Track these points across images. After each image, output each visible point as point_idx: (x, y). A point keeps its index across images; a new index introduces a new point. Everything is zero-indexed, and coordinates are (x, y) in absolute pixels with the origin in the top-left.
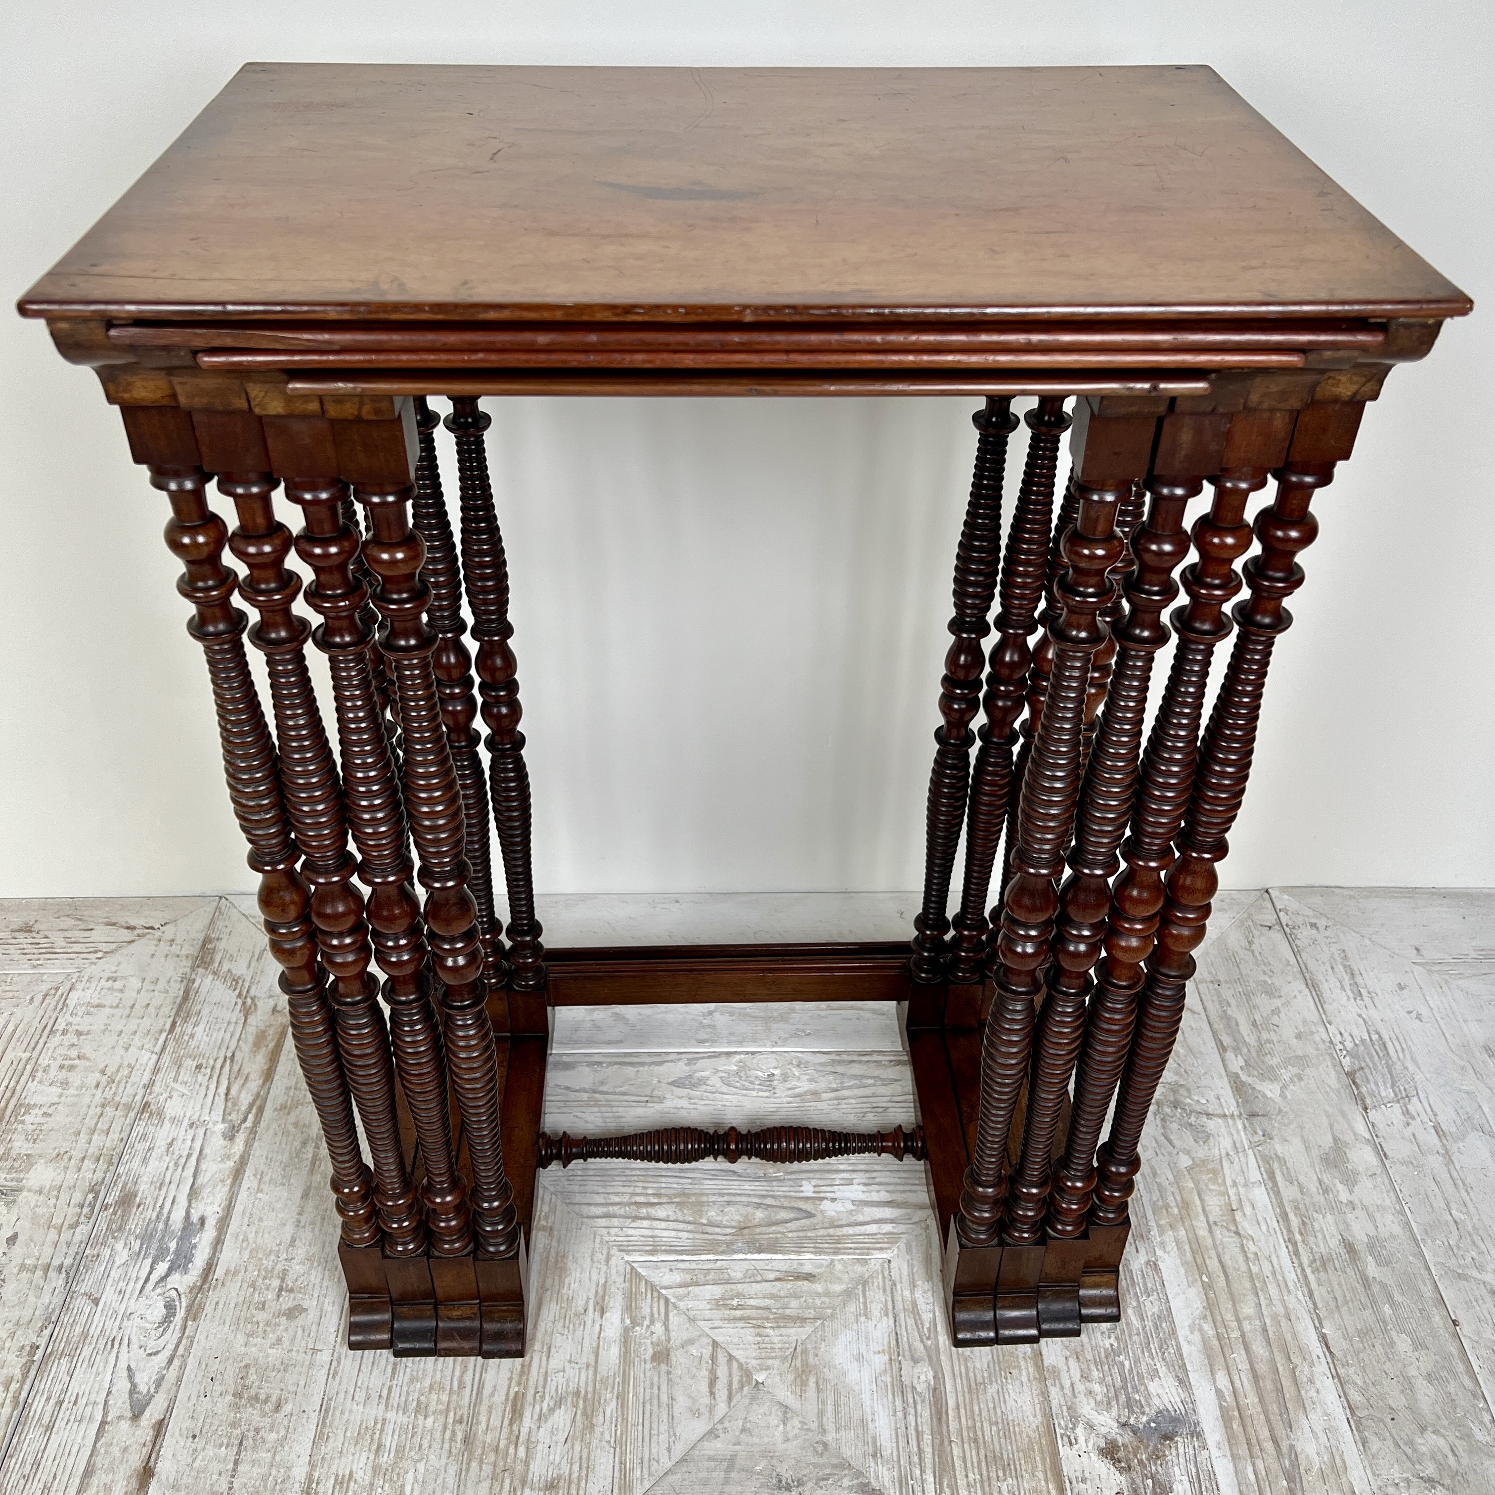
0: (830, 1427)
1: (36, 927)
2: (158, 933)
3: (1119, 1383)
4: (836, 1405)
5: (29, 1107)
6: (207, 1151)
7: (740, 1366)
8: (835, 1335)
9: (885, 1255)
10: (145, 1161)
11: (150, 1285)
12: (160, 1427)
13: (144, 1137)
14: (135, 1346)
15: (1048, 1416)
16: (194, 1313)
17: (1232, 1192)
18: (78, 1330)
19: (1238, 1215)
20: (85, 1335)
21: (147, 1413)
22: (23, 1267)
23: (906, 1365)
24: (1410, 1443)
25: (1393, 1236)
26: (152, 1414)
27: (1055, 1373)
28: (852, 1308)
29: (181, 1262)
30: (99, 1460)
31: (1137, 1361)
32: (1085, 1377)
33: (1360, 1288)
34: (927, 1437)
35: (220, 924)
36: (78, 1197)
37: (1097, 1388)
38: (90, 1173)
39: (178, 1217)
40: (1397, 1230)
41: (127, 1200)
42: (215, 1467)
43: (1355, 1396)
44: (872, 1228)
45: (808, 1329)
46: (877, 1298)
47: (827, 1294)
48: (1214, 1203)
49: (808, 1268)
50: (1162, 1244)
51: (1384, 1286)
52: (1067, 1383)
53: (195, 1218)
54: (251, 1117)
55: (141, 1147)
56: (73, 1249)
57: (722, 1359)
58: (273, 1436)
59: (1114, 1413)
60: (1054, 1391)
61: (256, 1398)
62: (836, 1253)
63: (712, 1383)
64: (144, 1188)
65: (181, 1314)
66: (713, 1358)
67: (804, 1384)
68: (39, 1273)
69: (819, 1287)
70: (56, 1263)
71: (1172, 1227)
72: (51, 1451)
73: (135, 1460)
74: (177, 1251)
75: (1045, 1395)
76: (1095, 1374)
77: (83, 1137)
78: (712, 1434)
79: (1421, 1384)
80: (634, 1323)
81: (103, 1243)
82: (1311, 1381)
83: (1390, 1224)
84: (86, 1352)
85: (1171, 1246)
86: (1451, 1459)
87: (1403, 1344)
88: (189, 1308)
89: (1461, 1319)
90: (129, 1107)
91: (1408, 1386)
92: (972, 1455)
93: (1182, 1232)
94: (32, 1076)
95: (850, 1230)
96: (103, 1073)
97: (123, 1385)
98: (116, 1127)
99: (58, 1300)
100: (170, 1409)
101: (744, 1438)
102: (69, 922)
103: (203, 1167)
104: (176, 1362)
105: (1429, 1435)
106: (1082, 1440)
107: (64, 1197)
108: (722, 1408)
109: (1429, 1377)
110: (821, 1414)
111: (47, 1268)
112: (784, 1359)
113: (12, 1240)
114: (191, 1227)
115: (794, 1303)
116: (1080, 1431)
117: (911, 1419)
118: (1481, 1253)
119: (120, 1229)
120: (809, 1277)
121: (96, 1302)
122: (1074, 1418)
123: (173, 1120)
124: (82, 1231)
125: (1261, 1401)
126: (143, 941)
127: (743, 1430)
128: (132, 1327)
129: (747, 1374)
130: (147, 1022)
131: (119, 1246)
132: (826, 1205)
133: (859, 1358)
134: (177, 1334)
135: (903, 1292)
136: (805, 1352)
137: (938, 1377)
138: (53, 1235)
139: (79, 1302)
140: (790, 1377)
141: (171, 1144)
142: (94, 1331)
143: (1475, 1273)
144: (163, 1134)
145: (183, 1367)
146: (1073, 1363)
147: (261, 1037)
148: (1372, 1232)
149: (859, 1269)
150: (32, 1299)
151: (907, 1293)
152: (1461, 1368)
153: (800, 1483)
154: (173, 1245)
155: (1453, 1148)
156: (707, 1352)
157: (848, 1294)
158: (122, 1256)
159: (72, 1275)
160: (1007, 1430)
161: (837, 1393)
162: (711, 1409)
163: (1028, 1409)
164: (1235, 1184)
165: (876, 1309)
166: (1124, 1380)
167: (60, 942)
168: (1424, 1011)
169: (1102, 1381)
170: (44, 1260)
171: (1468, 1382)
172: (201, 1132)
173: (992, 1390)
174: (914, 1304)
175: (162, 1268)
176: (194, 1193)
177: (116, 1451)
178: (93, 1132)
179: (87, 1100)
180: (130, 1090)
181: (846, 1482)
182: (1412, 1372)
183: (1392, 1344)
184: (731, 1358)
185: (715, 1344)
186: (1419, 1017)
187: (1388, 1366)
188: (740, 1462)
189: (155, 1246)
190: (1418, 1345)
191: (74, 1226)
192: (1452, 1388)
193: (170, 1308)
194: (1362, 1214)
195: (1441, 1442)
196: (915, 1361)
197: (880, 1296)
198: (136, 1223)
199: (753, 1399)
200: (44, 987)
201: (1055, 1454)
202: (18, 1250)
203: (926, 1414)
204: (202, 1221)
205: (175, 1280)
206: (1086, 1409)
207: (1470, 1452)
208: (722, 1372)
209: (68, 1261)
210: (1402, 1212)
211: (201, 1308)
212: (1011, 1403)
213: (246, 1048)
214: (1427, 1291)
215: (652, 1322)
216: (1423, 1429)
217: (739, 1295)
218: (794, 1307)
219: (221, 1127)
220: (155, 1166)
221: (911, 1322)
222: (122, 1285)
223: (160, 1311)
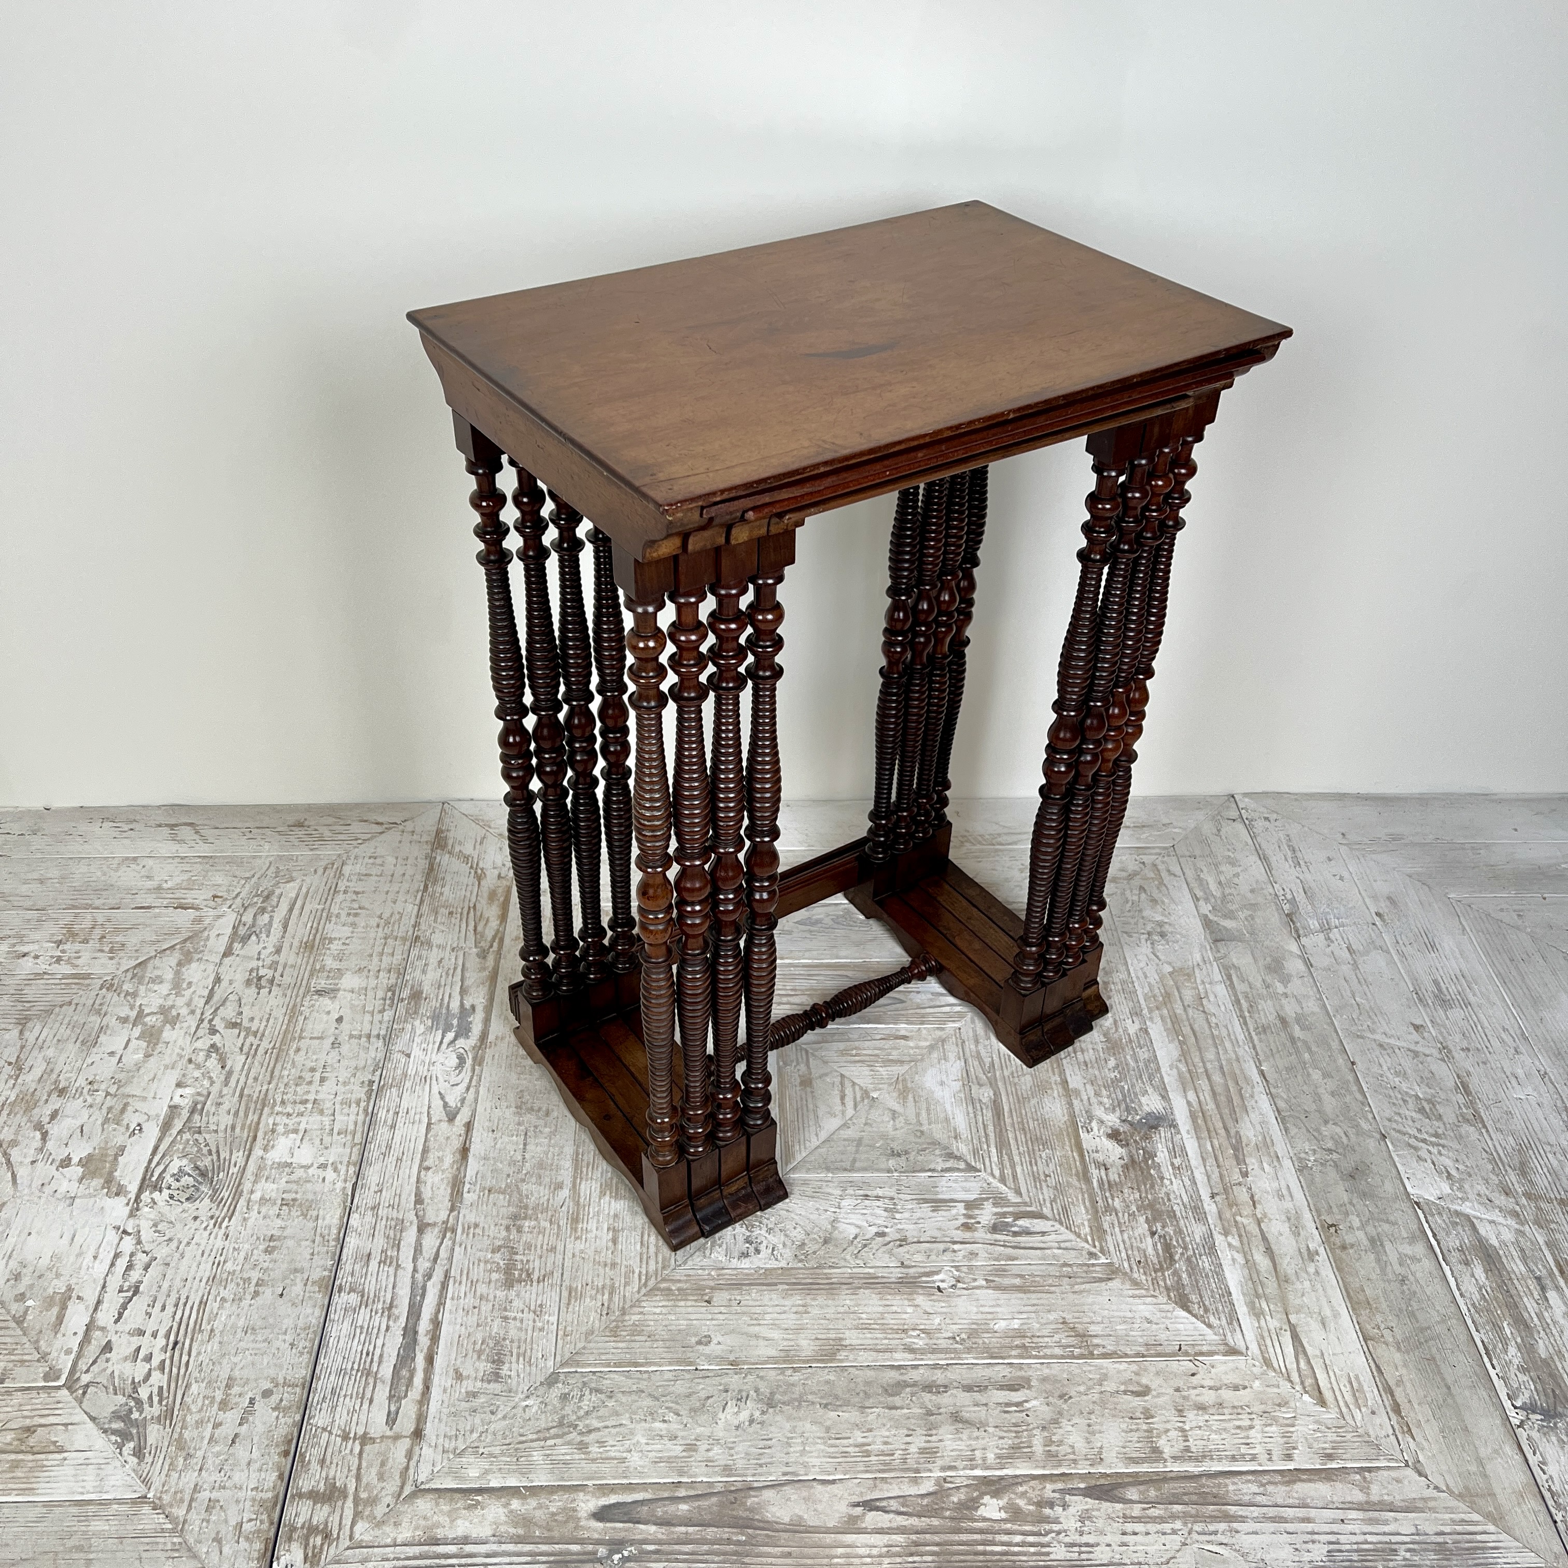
0: (925, 1122)
1: (306, 823)
2: (401, 827)
3: (1120, 1097)
4: (928, 1110)
5: (331, 940)
6: (468, 965)
7: (861, 1088)
8: (925, 1070)
9: (957, 1025)
10: (424, 972)
11: (444, 1046)
12: (469, 1126)
13: (420, 957)
14: (441, 1080)
15: (1073, 1116)
16: (478, 1061)
17: (1201, 987)
18: (399, 1072)
19: (1205, 1001)
20: (405, 1075)
21: (459, 1117)
22: (351, 1036)
23: (975, 1088)
24: (1318, 1130)
25: (1313, 1013)
26: (462, 1119)
27: (1077, 1092)
28: (935, 1055)
29: (463, 1031)
30: (431, 1144)
31: (1133, 1085)
32: (1097, 1094)
33: (1289, 1044)
34: (991, 1128)
35: (447, 820)
36: (380, 994)
37: (1106, 1100)
38: (385, 980)
39: (455, 1005)
40: (1316, 1009)
41: (417, 996)
42: (511, 1147)
43: (1282, 1104)
44: (947, 1009)
45: (906, 1067)
46: (952, 1050)
47: (917, 1047)
48: (1188, 995)
49: (903, 1033)
50: (1151, 1019)
51: (1305, 1042)
52: (1085, 1098)
53: (467, 1005)
54: (495, 945)
55: (420, 964)
56: (384, 1026)
57: (848, 1084)
58: (547, 1130)
59: (1118, 1114)
60: (1076, 1103)
61: (532, 1109)
62: (922, 1023)
63: (843, 1098)
64: (426, 988)
65: (469, 1062)
66: (842, 1084)
67: (905, 1098)
68: (364, 1039)
69: (911, 1044)
70: (374, 1033)
71: (1158, 1008)
72: (397, 1139)
73: (457, 1144)
74: (459, 1025)
75: (1070, 1104)
76: (1104, 1092)
77: (375, 959)
78: (845, 1126)
79: (1327, 1098)
80: (786, 1064)
81: (406, 1021)
82: (1252, 1096)
83: (1312, 1006)
84: (408, 1084)
85: (1158, 1020)
86: (1345, 1140)
87: (1316, 1075)
88: (474, 1059)
89: (1357, 1060)
90: (404, 939)
91: (1318, 1098)
92: (1021, 1137)
93: (1165, 1011)
94: (328, 918)
95: (931, 1010)
96: (380, 917)
97: (437, 1103)
98: (398, 951)
99: (380, 1055)
100: (473, 1115)
101: (867, 1128)
102: (331, 820)
103: (467, 975)
104: (472, 1090)
105: (1330, 1126)
106: (1095, 1129)
107: (370, 994)
108: (850, 1112)
109: (1333, 1094)
110: (918, 1115)
111: (369, 1036)
112: (891, 1084)
113: (340, 1020)
114: (465, 1012)
115: (894, 1053)
116: (1094, 1124)
117: (980, 1118)
118: (1374, 1023)
119: (415, 1013)
120: (905, 1038)
121: (408, 1056)
122: (1090, 1118)
123: (439, 947)
124: (388, 1015)
125: (1218, 1106)
126: (391, 832)
127: (866, 1124)
128: (437, 1070)
129: (866, 1093)
130: (406, 886)
131: (417, 1023)
132: (912, 995)
133: (942, 1083)
134: (469, 1074)
135: (970, 1046)
136: (904, 1080)
137: (997, 1094)
138: (368, 1017)
139: (396, 1056)
140: (895, 1094)
141: (440, 962)
142: (411, 1071)
143: (1369, 1035)
144: (434, 956)
145: (477, 1092)
146: (1089, 1086)
147: (492, 896)
148: (1300, 1011)
149: (939, 1033)
150: (362, 1054)
151: (973, 1047)
152: (1355, 1088)
153: (907, 1153)
154: (455, 1022)
155: (1360, 961)
156: (837, 1080)
157: (932, 1048)
158: (420, 1029)
159: (388, 1040)
160: (1044, 1123)
161: (928, 1104)
162: (843, 1113)
163: (1059, 1112)
164: (1203, 982)
165: (952, 1056)
166: (1124, 1096)
167: (327, 833)
168: (1346, 874)
169: (1109, 1097)
170: (366, 1031)
171: (1359, 1097)
172: (461, 954)
173: (1034, 1102)
174: (978, 1053)
175: (450, 1036)
176: (463, 991)
177: (441, 1139)
178: (382, 954)
179: (372, 935)
180: (402, 928)
181: (937, 1152)
182: (1321, 1091)
183: (1309, 1075)
184: (854, 1084)
185: (842, 1076)
186: (1341, 878)
187: (1305, 1088)
188: (865, 1141)
189: (442, 1022)
190: (1326, 1075)
191: (382, 1011)
192: (1348, 1099)
193: (461, 1060)
194: (1293, 1000)
195: (1338, 1130)
196: (981, 1085)
197: (954, 1048)
198: (425, 1009)
199: (871, 1107)
200: (323, 863)
201: (1078, 1136)
202: (345, 1026)
203: (990, 1114)
204: (473, 1007)
205: (461, 1042)
206: (1099, 1112)
207: (1357, 1134)
208: (849, 1091)
209: (383, 1032)
210: (1321, 999)
211: (483, 1058)
212: (1047, 1109)
213: (483, 902)
214: (1335, 1045)
215: (798, 1064)
216: (1326, 1122)
217: (856, 1048)
218: (895, 1055)
219: (475, 950)
220: (432, 975)
221: (976, 1063)
222: (424, 1046)
223: (454, 1061)
